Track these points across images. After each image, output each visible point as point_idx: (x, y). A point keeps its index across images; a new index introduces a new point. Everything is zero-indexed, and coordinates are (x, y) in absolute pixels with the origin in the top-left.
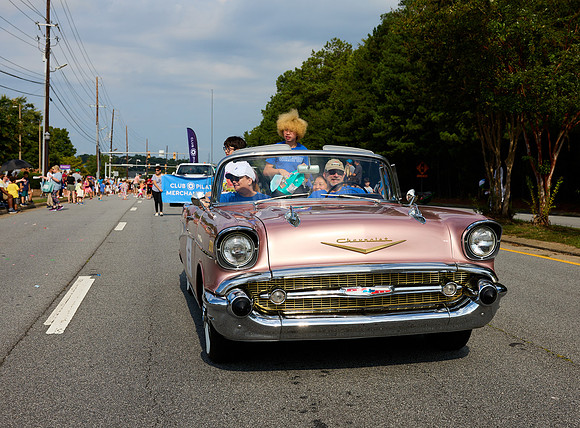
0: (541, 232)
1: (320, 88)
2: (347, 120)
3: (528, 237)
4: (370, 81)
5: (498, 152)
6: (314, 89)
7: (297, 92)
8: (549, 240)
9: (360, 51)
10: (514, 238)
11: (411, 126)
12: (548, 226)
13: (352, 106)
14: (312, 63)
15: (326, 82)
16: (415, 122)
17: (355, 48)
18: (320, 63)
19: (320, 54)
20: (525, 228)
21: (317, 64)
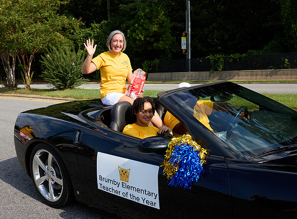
0: (28, 91)
3: (24, 94)
5: (9, 62)
8: (31, 94)
10: (19, 95)
12: (30, 89)
20: (22, 90)
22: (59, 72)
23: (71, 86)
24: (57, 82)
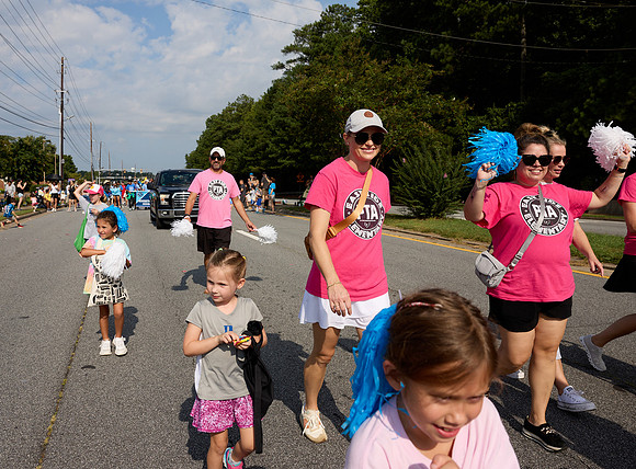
1: (234, 126)
2: (252, 146)
4: (266, 122)
6: (230, 127)
7: (219, 129)
9: (259, 103)
11: (292, 150)
13: (255, 138)
14: (228, 110)
15: (238, 122)
16: (295, 148)
17: (256, 100)
19: (234, 104)
21: (231, 111)
22: (421, 189)
23: (438, 214)
24: (415, 204)
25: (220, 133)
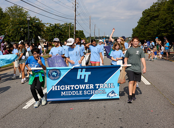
1: (156, 14)
2: (164, 23)
4: (172, 10)
6: (154, 14)
7: (148, 16)
13: (166, 19)
14: (153, 6)
15: (158, 12)
18: (156, 6)
19: (156, 3)
25: (149, 18)
